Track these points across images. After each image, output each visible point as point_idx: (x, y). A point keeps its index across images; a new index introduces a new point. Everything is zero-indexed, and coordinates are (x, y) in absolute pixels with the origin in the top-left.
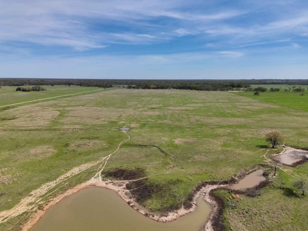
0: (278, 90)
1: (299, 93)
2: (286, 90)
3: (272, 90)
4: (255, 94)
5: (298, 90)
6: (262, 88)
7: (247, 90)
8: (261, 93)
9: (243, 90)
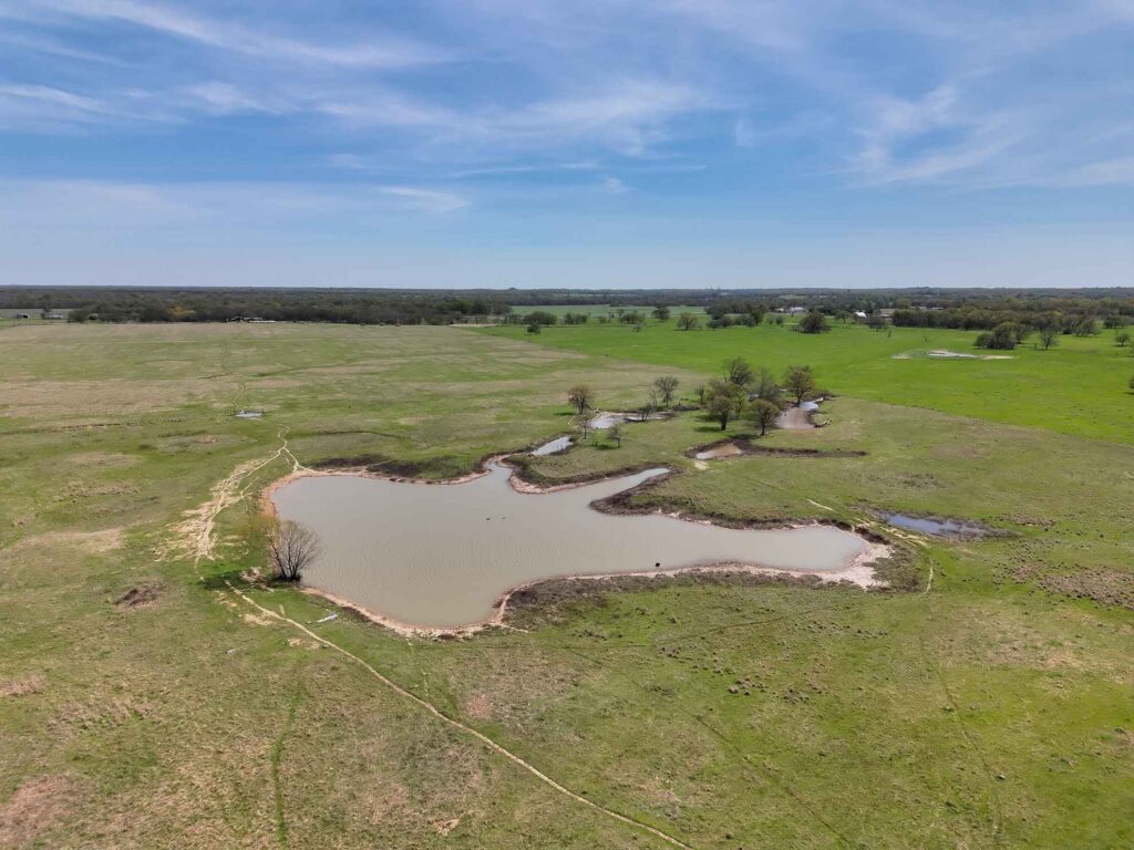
0: (583, 319)
1: (630, 327)
2: (602, 320)
3: (570, 320)
4: (530, 330)
5: (630, 319)
6: (543, 314)
7: (505, 322)
8: (544, 329)
9: (495, 322)
